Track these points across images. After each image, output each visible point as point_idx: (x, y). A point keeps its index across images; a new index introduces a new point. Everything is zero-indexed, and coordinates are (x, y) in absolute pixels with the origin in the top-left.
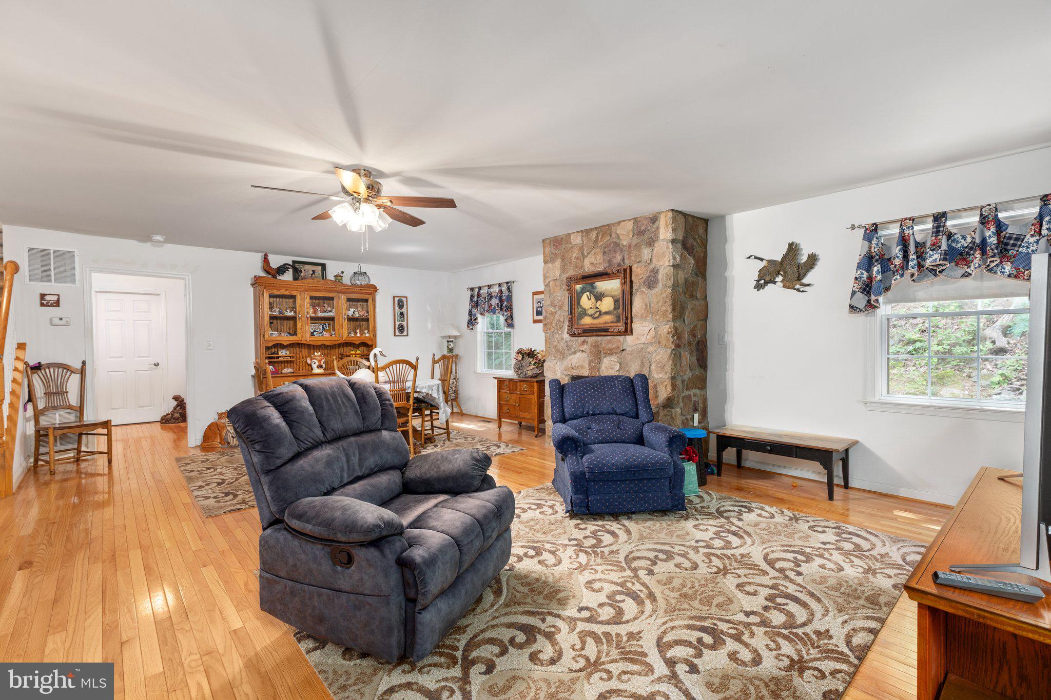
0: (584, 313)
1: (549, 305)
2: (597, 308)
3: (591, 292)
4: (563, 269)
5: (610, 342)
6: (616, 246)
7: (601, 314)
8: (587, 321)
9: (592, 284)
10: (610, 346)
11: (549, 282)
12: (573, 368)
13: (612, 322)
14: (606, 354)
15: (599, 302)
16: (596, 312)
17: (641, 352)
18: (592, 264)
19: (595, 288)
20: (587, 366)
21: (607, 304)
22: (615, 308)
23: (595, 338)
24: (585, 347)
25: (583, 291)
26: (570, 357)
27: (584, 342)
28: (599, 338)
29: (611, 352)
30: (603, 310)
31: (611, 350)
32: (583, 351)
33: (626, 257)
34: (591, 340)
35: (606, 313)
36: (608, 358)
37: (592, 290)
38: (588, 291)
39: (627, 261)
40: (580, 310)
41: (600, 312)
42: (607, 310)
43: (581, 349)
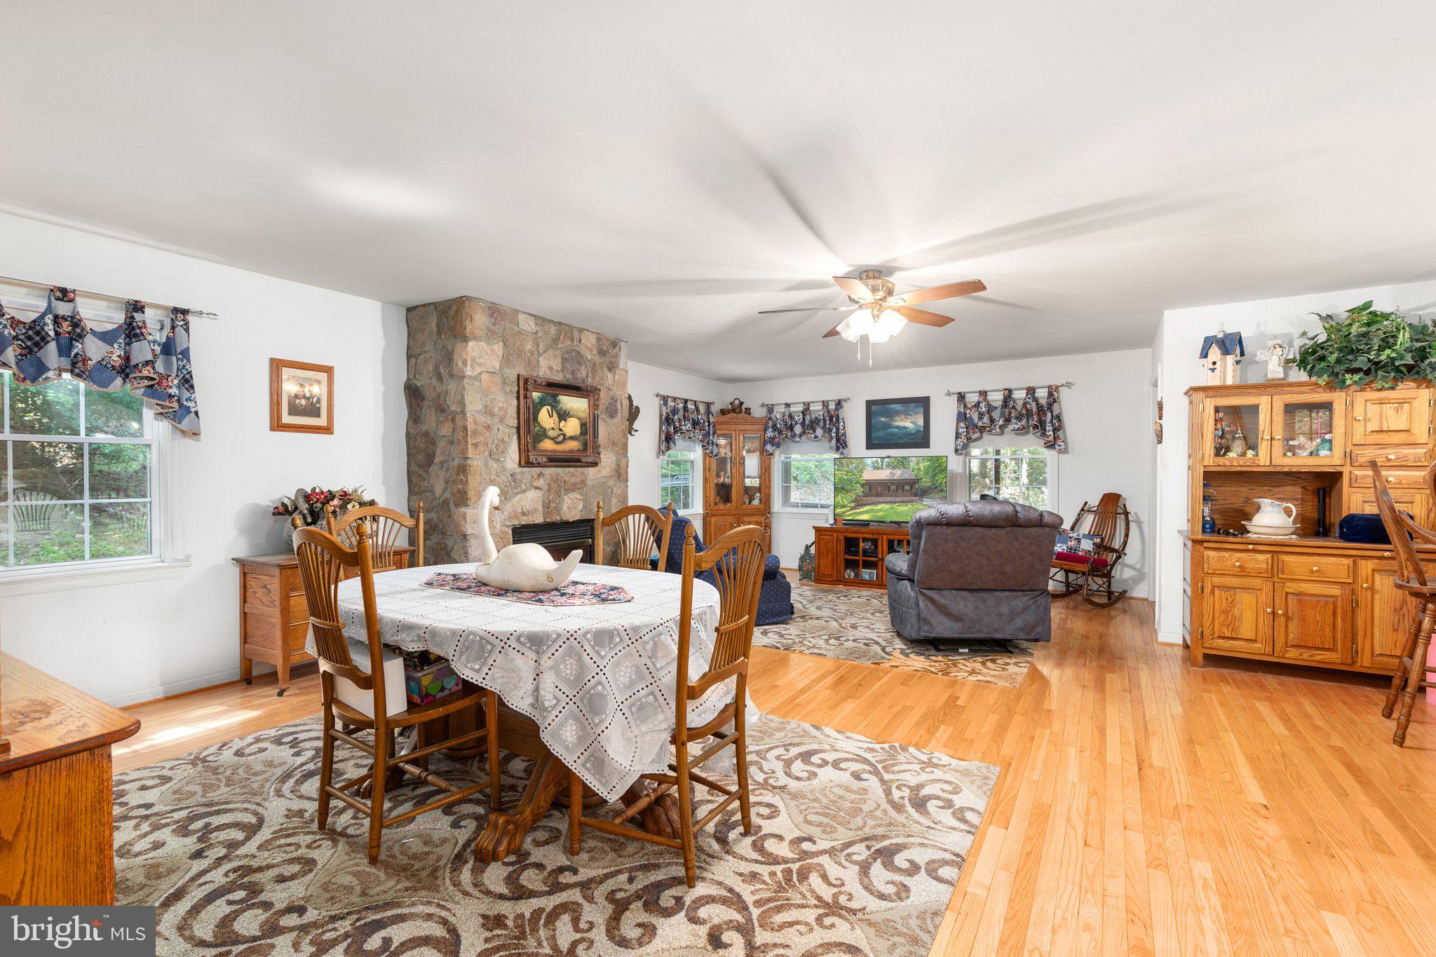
0: (543, 434)
1: (479, 412)
2: (560, 430)
3: (553, 407)
4: (506, 361)
5: (573, 475)
6: (578, 358)
7: (565, 439)
8: (547, 445)
9: (555, 396)
10: (573, 480)
11: (480, 374)
12: (524, 514)
13: (579, 450)
14: (568, 491)
15: (563, 423)
16: (559, 435)
17: (602, 486)
18: (550, 368)
19: (559, 402)
20: (541, 509)
21: (572, 427)
22: (581, 434)
23: (554, 470)
24: (541, 482)
25: (542, 403)
26: (517, 498)
27: (540, 475)
28: (560, 470)
29: (574, 488)
30: (568, 434)
31: (574, 485)
32: (537, 488)
33: (590, 374)
34: (550, 472)
35: (572, 438)
36: (570, 495)
37: (554, 404)
38: (549, 404)
39: (590, 380)
40: (538, 428)
41: (564, 435)
42: (572, 434)
43: (535, 484)
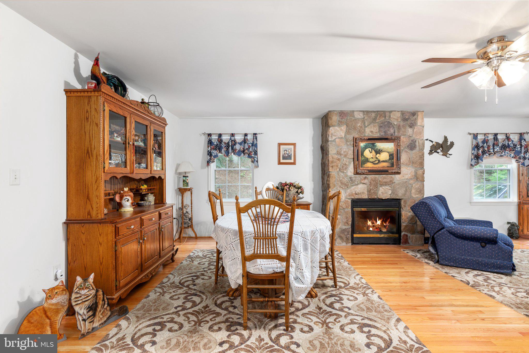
0: (367, 160)
1: (335, 154)
2: (377, 158)
3: (372, 149)
4: (348, 132)
5: (384, 178)
6: (389, 124)
7: (379, 161)
8: (369, 165)
9: (373, 144)
10: (385, 180)
11: (335, 139)
12: (356, 194)
13: (388, 167)
14: (381, 185)
15: (378, 155)
16: (376, 161)
17: (405, 184)
18: (372, 132)
19: (376, 146)
20: (366, 193)
21: (384, 156)
22: (390, 159)
23: (374, 176)
24: (366, 181)
25: (366, 147)
26: (353, 187)
27: (365, 178)
28: (377, 176)
29: (386, 184)
30: (381, 160)
31: (386, 182)
32: (364, 183)
33: (396, 131)
34: (371, 177)
35: (383, 161)
36: (384, 187)
37: (373, 147)
38: (370, 148)
39: (396, 134)
40: (363, 158)
41: (379, 160)
42: (384, 160)
43: (363, 182)
